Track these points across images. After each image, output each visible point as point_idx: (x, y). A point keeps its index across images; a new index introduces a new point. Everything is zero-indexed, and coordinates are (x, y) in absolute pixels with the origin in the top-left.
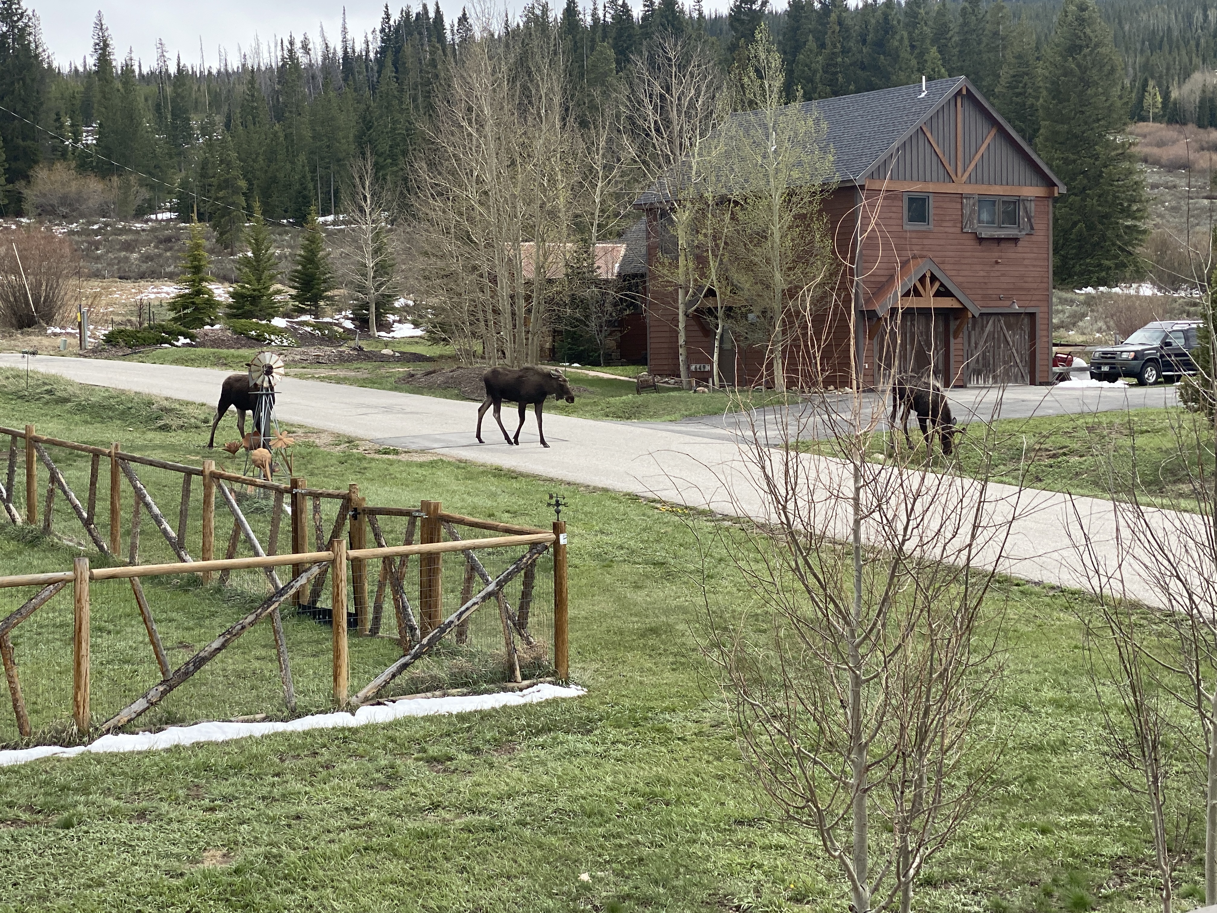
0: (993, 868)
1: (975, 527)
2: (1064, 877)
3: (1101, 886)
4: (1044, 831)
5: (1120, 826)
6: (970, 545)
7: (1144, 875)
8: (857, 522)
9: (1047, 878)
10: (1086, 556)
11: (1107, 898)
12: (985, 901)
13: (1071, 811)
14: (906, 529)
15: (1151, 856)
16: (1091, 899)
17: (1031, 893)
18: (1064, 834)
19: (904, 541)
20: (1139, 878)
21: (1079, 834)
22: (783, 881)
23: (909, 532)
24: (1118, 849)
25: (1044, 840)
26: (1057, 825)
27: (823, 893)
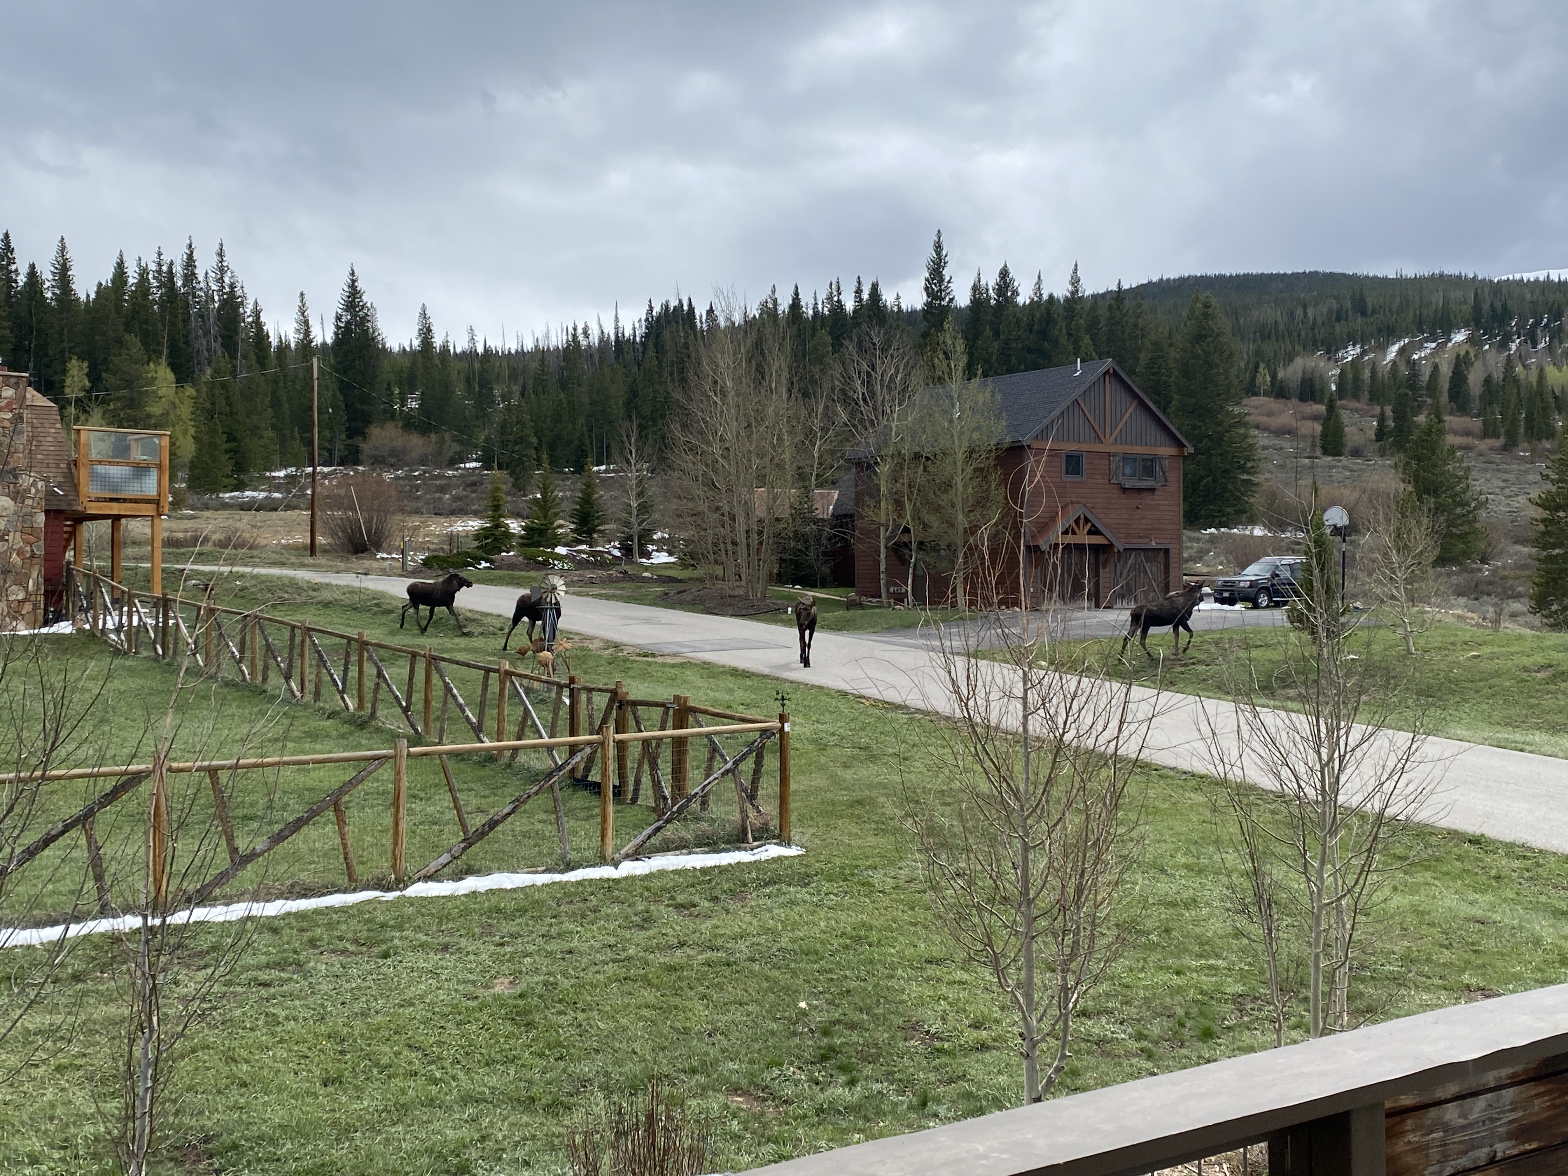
0: (1136, 1003)
1: (1122, 723)
2: (1194, 1011)
3: (1225, 1019)
4: (1178, 973)
5: (1241, 969)
6: (1117, 737)
7: (1260, 1010)
8: (1025, 717)
9: (1180, 1012)
10: (1213, 748)
11: (1229, 1028)
12: (1130, 1030)
13: (1200, 956)
14: (1065, 724)
15: (1265, 995)
16: (1216, 1029)
17: (1167, 1023)
18: (1195, 975)
19: (1064, 733)
20: (1256, 1013)
21: (1207, 975)
22: (965, 1011)
23: (1068, 726)
24: (1239, 988)
25: (1177, 980)
26: (1189, 968)
27: (997, 1021)
